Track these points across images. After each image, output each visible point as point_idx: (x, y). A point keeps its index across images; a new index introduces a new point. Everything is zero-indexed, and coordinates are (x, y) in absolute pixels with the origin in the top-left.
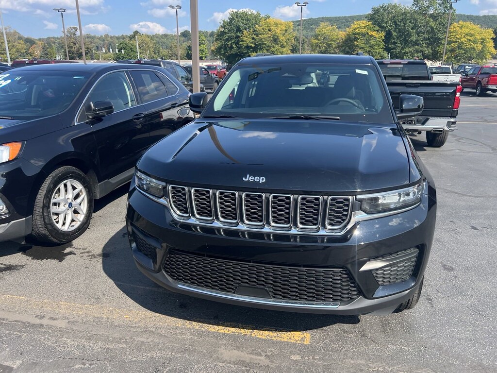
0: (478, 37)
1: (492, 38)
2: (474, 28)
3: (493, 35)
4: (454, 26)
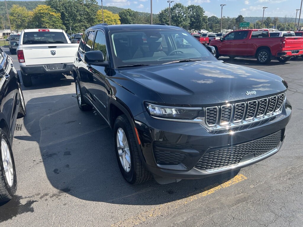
0: (113, 18)
1: (119, 19)
2: (109, 13)
3: (119, 17)
4: (99, 12)
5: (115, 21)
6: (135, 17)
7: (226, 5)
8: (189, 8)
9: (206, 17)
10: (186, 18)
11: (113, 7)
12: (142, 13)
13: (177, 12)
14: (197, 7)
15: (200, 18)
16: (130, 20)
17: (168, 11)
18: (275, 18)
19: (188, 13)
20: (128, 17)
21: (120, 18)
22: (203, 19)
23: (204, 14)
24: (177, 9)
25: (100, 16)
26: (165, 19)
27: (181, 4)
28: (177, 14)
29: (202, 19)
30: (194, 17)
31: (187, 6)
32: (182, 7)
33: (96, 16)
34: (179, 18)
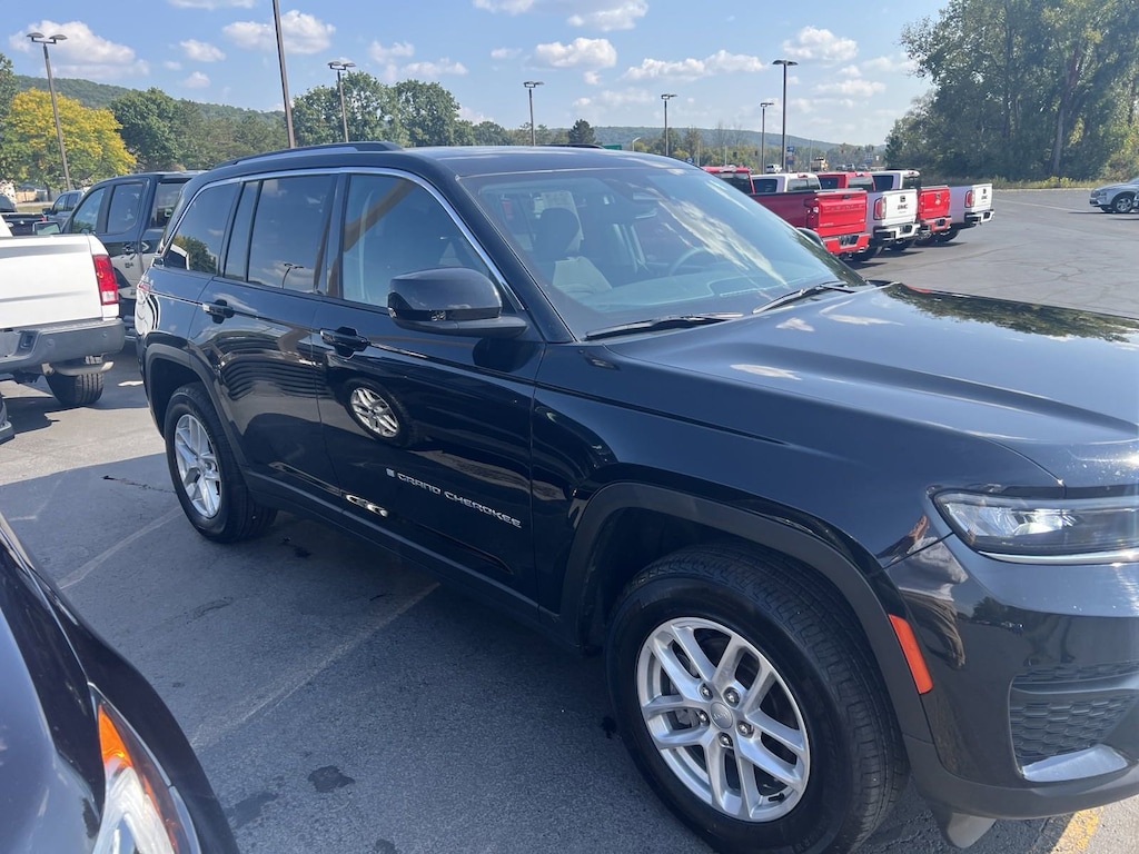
0: (87, 126)
1: (116, 131)
2: (70, 105)
3: (114, 122)
4: (23, 100)
5: (99, 138)
6: (186, 123)
7: (542, 83)
8: (400, 90)
9: (465, 123)
10: (394, 129)
11: (77, 81)
12: (207, 108)
13: (356, 104)
14: (429, 88)
15: (446, 127)
16: (164, 132)
17: (319, 99)
18: (687, 131)
19: (399, 110)
20: (153, 121)
21: (121, 126)
22: (456, 132)
23: (458, 116)
24: (355, 93)
25: (29, 118)
26: (310, 130)
27: (368, 76)
28: (358, 115)
29: (451, 130)
30: (422, 125)
31: (392, 85)
32: (375, 88)
33: (10, 118)
34: (367, 129)
